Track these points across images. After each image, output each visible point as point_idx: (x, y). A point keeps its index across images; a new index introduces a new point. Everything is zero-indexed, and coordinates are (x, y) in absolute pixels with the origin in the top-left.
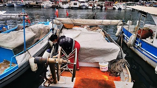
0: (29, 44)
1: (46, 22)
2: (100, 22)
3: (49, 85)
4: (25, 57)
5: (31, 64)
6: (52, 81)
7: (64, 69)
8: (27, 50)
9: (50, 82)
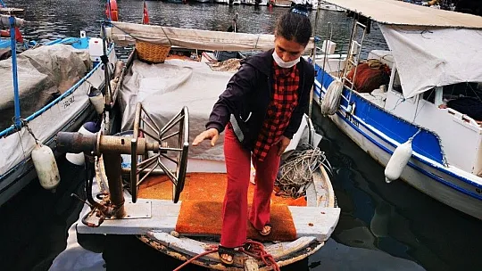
0: (26, 105)
1: (77, 39)
2: (252, 41)
3: (101, 222)
4: (17, 147)
5: (38, 167)
6: (111, 209)
7: (146, 170)
8: (25, 124)
9: (104, 214)
